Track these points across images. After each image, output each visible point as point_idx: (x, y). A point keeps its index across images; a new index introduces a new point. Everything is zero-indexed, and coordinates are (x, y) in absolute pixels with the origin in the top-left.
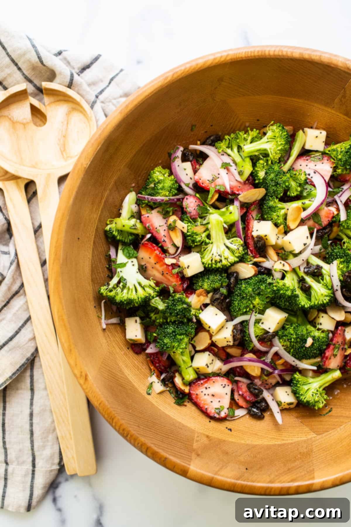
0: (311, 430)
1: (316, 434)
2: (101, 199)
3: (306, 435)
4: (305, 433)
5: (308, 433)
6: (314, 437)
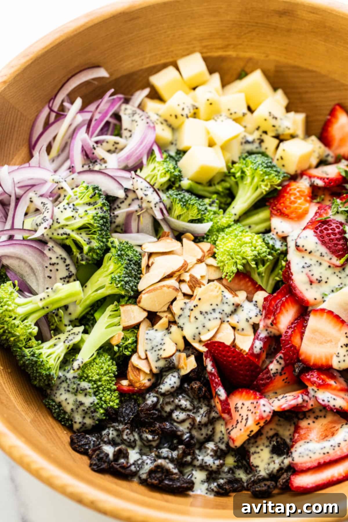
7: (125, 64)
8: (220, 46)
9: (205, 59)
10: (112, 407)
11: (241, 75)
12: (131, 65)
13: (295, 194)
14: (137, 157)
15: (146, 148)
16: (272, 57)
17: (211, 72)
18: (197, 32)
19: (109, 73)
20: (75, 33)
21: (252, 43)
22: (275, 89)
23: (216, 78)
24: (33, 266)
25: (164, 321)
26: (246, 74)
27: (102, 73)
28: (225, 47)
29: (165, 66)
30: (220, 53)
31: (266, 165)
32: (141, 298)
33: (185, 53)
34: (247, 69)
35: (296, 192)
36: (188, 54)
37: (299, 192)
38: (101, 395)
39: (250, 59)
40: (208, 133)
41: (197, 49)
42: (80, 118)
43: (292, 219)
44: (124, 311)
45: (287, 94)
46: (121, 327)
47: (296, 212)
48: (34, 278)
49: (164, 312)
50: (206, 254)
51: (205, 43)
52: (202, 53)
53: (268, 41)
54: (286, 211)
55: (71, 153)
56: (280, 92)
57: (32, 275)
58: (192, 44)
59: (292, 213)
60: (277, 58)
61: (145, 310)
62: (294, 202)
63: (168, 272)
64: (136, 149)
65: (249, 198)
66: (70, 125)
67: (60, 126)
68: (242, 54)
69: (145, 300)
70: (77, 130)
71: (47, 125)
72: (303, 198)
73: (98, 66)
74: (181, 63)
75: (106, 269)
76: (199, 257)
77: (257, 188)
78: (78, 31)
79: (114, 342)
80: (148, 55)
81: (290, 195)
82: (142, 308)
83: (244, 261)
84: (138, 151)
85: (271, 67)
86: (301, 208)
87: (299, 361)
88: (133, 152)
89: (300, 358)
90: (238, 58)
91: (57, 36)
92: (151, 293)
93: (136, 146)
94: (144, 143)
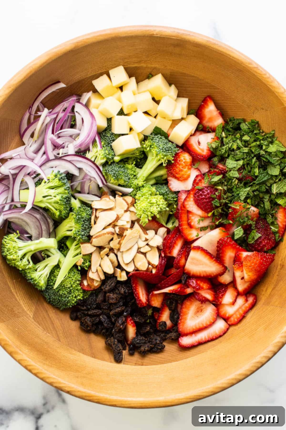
0: (34, 312)
1: (33, 317)
2: (137, 63)
3: (28, 310)
4: (30, 308)
5: (31, 311)
6: (30, 316)
7: (75, 77)
8: (136, 61)
9: (126, 69)
10: (80, 300)
11: (149, 76)
12: (80, 77)
13: (182, 165)
14: (86, 145)
15: (91, 139)
16: (169, 67)
17: (130, 76)
18: (121, 55)
19: (66, 85)
20: (41, 68)
21: (156, 60)
22: (170, 85)
23: (133, 79)
24: (27, 221)
25: (106, 250)
26: (153, 76)
27: (62, 85)
28: (140, 62)
29: (101, 74)
30: (136, 65)
31: (165, 150)
32: (92, 241)
33: (113, 67)
34: (153, 73)
35: (183, 163)
36: (116, 67)
37: (184, 162)
38: (72, 294)
39: (155, 68)
40: (129, 123)
41: (121, 63)
42: (48, 119)
43: (181, 181)
44: (83, 247)
45: (177, 87)
46: (81, 255)
47: (183, 177)
48: (28, 227)
49: (107, 245)
50: (130, 205)
51: (126, 61)
52: (123, 66)
53: (166, 59)
54: (177, 176)
55: (45, 140)
56: (173, 86)
57: (27, 225)
58: (118, 61)
59: (180, 177)
60: (172, 68)
61: (95, 246)
62: (182, 170)
63: (108, 224)
64: (85, 140)
65: (154, 165)
66: (43, 123)
67: (37, 125)
68: (149, 65)
69: (95, 241)
70: (47, 127)
71: (30, 124)
72: (187, 167)
73: (59, 82)
74: (111, 72)
75: (71, 220)
76: (126, 209)
77: (160, 160)
78: (42, 66)
79: (78, 264)
80: (90, 70)
81: (180, 165)
82: (93, 245)
83: (152, 215)
84: (86, 142)
85: (168, 72)
86: (185, 174)
87: (184, 273)
88: (83, 142)
89: (185, 272)
90: (146, 67)
91: (28, 71)
92: (98, 238)
93: (85, 139)
94: (90, 136)
